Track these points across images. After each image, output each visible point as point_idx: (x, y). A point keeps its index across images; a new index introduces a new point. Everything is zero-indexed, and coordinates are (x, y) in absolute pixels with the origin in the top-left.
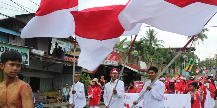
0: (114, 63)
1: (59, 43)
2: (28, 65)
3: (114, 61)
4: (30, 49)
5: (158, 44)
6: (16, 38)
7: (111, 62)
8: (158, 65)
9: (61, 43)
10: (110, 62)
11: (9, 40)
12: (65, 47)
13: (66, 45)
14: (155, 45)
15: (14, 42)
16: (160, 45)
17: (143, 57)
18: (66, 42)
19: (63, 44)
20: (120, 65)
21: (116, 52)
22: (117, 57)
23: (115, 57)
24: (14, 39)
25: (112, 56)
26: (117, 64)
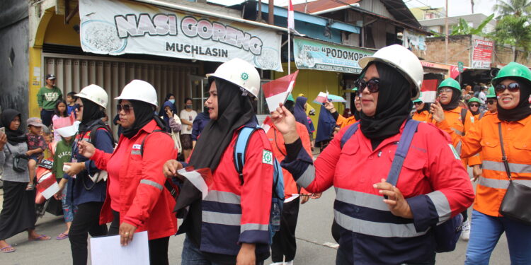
0: (484, 64)
1: (411, 38)
3: (485, 60)
6: (349, 36)
7: (481, 62)
9: (413, 38)
12: (418, 45)
13: (420, 41)
15: (348, 43)
18: (419, 36)
20: (494, 67)
21: (487, 44)
22: (489, 54)
23: (486, 54)
24: (347, 38)
25: (482, 53)
26: (488, 66)
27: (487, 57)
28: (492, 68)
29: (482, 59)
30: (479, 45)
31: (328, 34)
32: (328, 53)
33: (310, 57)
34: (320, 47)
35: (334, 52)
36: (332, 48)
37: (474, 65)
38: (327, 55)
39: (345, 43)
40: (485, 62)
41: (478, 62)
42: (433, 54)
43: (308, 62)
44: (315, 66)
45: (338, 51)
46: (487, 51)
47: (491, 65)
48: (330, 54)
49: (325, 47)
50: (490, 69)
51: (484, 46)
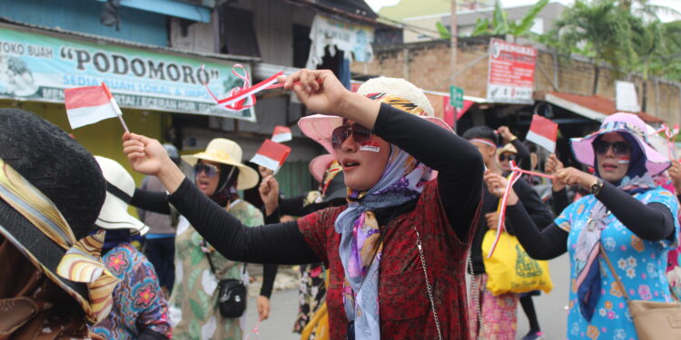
0: (518, 93)
1: (334, 35)
2: (253, 118)
3: (519, 85)
4: (253, 65)
5: (656, 7)
6: (190, 29)
7: (509, 89)
8: (669, 92)
9: (340, 35)
10: (506, 90)
11: (173, 39)
12: (354, 50)
13: (358, 41)
14: (644, 10)
15: (187, 44)
16: (662, 7)
17: (615, 63)
18: (357, 29)
19: (347, 38)
20: (539, 98)
21: (523, 51)
22: (529, 73)
23: (520, 72)
24: (185, 33)
25: (511, 69)
26: (528, 97)
27: (524, 78)
28: (537, 102)
29: (513, 81)
30: (502, 52)
31: (111, 20)
32: (80, 61)
33: (21, 71)
34: (56, 46)
35: (100, 60)
36: (92, 51)
37: (493, 93)
38: (80, 67)
39: (179, 43)
40: (518, 89)
41: (501, 88)
42: (433, 75)
43: (14, 83)
44: (40, 92)
45: (115, 58)
46: (525, 66)
47: (534, 94)
48: (89, 66)
49: (73, 48)
50: (532, 102)
51: (515, 55)
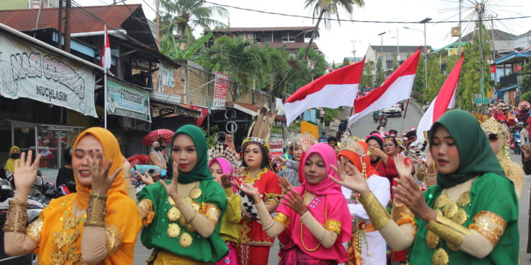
0: (222, 104)
4: (150, 92)
12: (169, 81)
13: (170, 75)
18: (169, 69)
21: (225, 77)
22: (226, 91)
23: (223, 90)
26: (224, 106)
27: (222, 94)
28: (228, 108)
30: (219, 79)
37: (215, 104)
41: (217, 100)
46: (224, 87)
51: (222, 81)
